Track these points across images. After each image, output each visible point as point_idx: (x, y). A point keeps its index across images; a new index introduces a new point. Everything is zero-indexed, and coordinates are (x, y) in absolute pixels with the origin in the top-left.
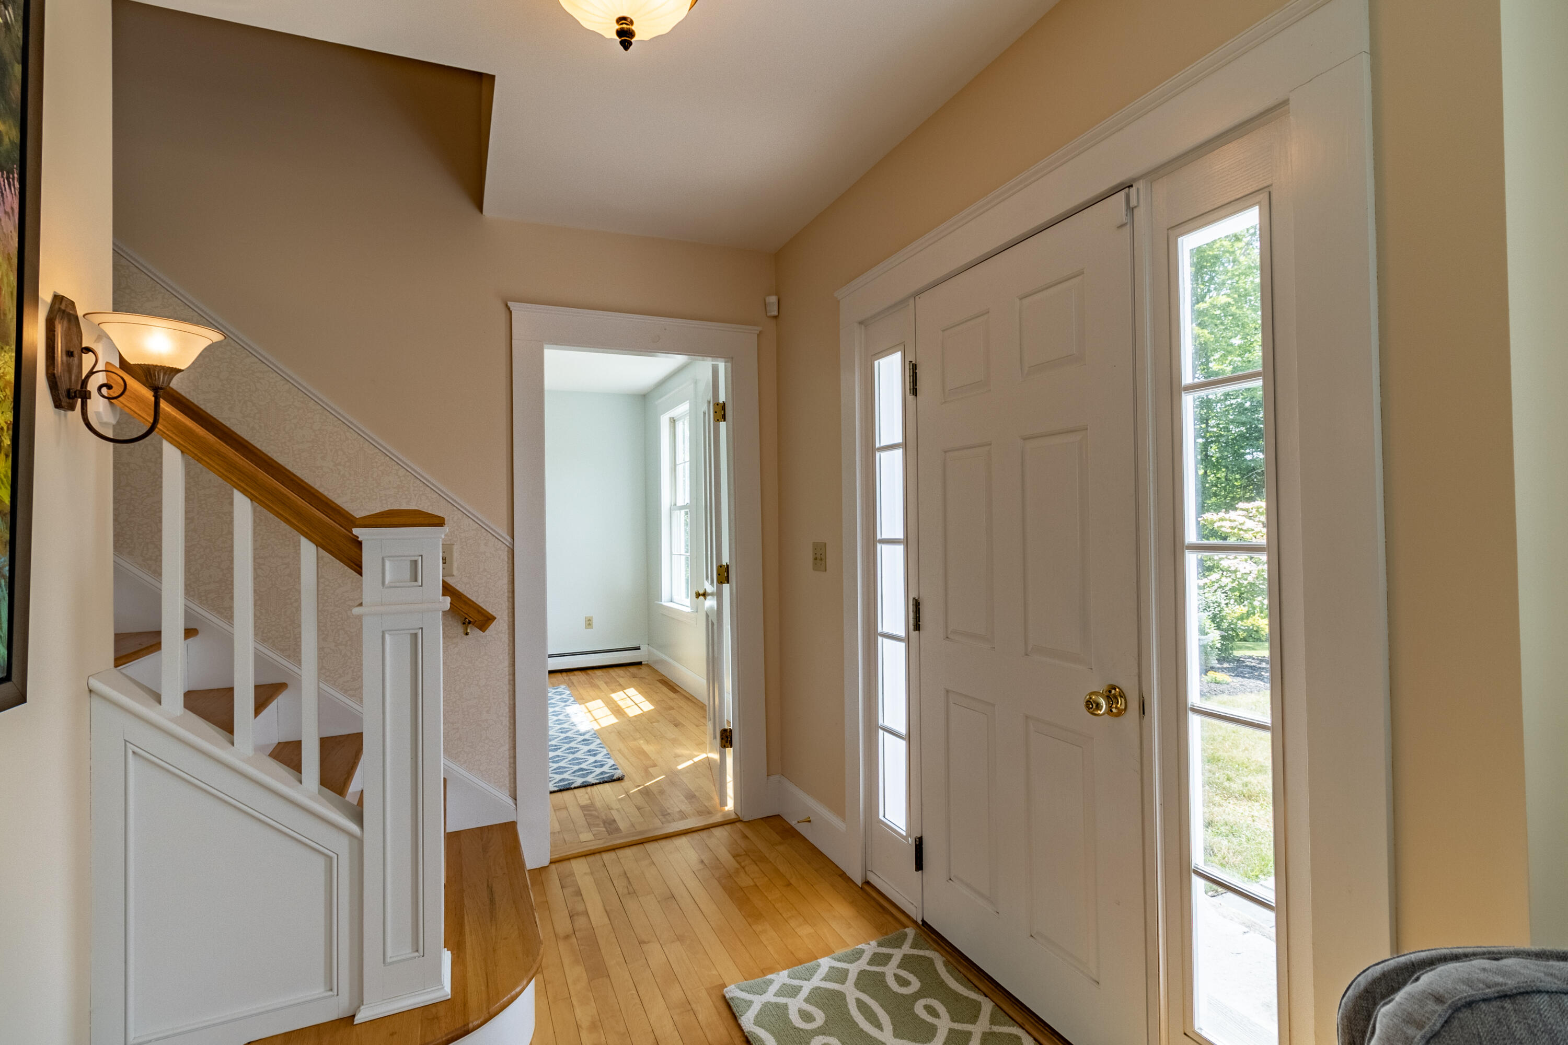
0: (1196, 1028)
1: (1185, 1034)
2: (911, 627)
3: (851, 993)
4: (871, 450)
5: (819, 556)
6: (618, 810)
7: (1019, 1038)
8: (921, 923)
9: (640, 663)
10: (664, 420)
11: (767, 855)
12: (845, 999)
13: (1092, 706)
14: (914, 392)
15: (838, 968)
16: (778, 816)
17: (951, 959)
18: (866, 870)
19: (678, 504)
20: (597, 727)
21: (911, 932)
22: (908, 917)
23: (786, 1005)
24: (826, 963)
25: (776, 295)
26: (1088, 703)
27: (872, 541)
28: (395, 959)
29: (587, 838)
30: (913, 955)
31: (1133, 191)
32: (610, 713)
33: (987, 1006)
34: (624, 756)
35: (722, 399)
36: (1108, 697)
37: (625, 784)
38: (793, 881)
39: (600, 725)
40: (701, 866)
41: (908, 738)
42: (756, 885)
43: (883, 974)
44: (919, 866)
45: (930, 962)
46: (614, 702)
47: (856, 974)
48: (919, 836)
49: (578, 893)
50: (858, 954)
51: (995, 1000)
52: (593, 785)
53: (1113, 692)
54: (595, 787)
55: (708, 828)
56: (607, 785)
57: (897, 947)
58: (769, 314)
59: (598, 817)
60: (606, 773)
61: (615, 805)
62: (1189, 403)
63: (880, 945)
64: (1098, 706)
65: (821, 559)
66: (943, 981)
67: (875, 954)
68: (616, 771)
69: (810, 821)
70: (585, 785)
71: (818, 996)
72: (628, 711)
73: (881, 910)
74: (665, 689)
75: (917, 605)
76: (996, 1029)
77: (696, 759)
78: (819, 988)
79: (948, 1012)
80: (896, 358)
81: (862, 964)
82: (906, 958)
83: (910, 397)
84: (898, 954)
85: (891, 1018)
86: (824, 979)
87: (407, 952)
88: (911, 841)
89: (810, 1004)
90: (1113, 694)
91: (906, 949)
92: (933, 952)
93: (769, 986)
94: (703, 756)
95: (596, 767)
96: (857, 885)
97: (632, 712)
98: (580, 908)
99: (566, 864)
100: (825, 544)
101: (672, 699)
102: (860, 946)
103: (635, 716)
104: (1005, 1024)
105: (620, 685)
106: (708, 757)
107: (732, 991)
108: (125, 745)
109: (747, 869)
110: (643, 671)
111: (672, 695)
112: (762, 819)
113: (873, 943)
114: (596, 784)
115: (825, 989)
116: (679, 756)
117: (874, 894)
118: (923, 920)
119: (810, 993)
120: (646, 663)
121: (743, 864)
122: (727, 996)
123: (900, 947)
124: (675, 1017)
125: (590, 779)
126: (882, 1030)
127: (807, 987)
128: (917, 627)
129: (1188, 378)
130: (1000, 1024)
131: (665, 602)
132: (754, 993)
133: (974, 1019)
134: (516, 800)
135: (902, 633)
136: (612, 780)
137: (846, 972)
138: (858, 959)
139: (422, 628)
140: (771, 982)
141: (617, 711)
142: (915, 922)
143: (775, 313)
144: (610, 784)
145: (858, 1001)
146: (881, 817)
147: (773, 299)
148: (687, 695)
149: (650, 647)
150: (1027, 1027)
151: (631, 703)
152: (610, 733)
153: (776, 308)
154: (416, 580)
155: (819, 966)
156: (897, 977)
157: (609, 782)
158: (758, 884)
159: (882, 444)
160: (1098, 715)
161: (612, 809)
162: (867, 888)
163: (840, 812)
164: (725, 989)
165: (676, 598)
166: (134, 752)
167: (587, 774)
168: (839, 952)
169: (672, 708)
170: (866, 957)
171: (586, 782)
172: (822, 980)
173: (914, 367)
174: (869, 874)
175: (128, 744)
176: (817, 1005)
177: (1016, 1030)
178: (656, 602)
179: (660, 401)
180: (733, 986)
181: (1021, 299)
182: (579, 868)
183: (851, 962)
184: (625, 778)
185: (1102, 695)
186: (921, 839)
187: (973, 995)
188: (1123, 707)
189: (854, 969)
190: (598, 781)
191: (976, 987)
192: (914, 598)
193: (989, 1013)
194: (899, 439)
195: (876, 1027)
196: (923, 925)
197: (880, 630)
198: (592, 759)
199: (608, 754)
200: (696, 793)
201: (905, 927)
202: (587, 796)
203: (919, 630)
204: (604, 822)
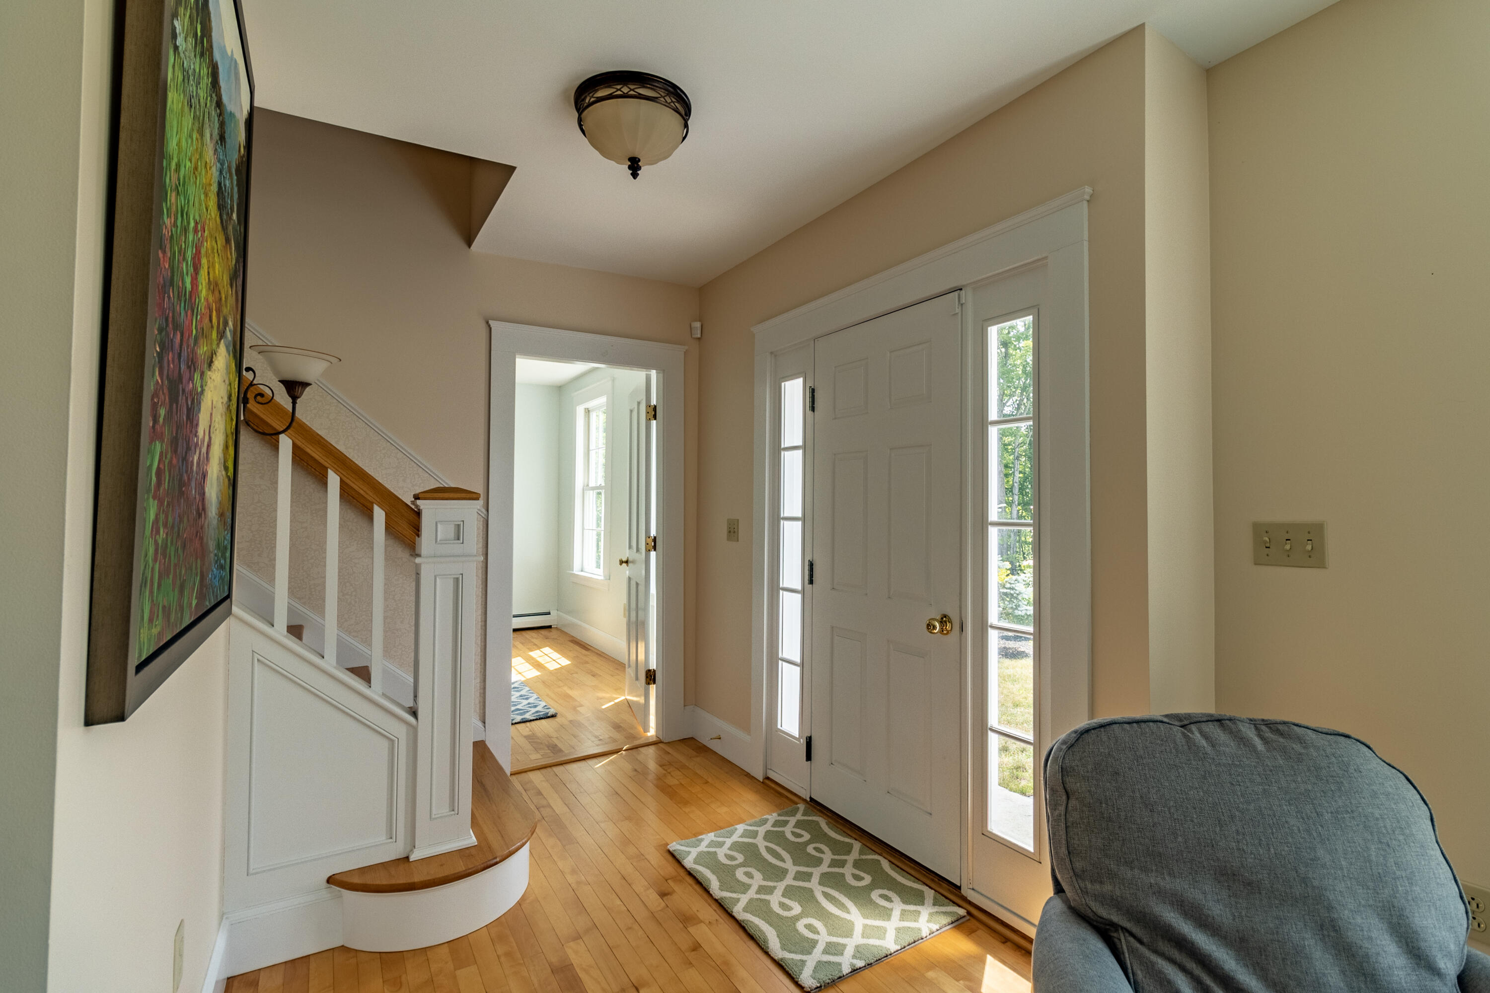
0: (989, 829)
1: (983, 834)
2: (807, 581)
3: (761, 843)
4: (777, 449)
5: (732, 530)
6: (557, 738)
7: (879, 861)
8: (809, 800)
9: (550, 627)
10: (580, 411)
11: (687, 765)
12: (757, 847)
13: (930, 627)
14: (813, 409)
15: (751, 830)
16: (692, 738)
17: (830, 820)
18: (766, 768)
19: (590, 485)
20: (523, 679)
21: (802, 807)
22: (799, 797)
23: (715, 852)
24: (741, 828)
25: (700, 321)
26: (928, 625)
27: (776, 519)
28: (436, 816)
29: (536, 758)
30: (804, 820)
31: (963, 292)
32: (532, 667)
33: (857, 846)
34: (552, 699)
35: (654, 402)
36: (941, 622)
37: (558, 719)
38: (709, 780)
39: (525, 677)
40: (635, 773)
41: (802, 665)
42: (681, 784)
43: (783, 832)
44: (809, 757)
45: (817, 823)
46: (533, 658)
47: (764, 833)
48: (809, 736)
49: (539, 793)
50: (765, 821)
51: (862, 842)
52: (531, 721)
53: (944, 619)
54: (533, 723)
55: (637, 748)
56: (543, 721)
57: (792, 816)
58: (693, 336)
59: (542, 743)
60: (540, 712)
61: (554, 735)
62: (993, 433)
63: (779, 815)
64: (934, 628)
65: (734, 532)
66: (826, 834)
67: (776, 821)
68: (549, 710)
69: (720, 738)
70: (524, 721)
71: (735, 846)
72: (547, 665)
73: (779, 795)
74: (577, 648)
75: (811, 565)
76: (864, 857)
77: (617, 701)
78: (738, 842)
79: (831, 850)
80: (799, 382)
81: (768, 827)
82: (798, 822)
83: (809, 412)
84: (793, 821)
85: (791, 856)
86: (741, 837)
87: (445, 810)
88: (803, 741)
89: (733, 850)
90: (944, 620)
91: (799, 816)
92: (818, 817)
93: (701, 842)
94: (622, 698)
95: (530, 707)
96: (759, 781)
97: (552, 666)
98: (544, 803)
99: (523, 775)
100: (738, 520)
101: (586, 655)
102: (765, 817)
103: (556, 669)
104: (869, 854)
105: (535, 645)
106: (626, 699)
107: (674, 846)
108: (253, 654)
109: (672, 774)
110: (553, 634)
111: (584, 652)
112: (679, 740)
113: (775, 815)
114: (533, 720)
115: (742, 842)
116: (601, 699)
117: (773, 785)
118: (811, 798)
119: (732, 845)
120: (555, 626)
121: (669, 771)
122: (671, 850)
123: (794, 815)
124: (635, 864)
125: (528, 716)
126: (785, 862)
127: (729, 842)
128: (811, 582)
129: (993, 415)
130: (866, 854)
131: (576, 570)
132: (691, 847)
133: (849, 852)
134: (485, 723)
135: (799, 587)
136: (546, 717)
137: (757, 832)
138: (764, 824)
139: (462, 574)
140: (702, 840)
141: (538, 665)
142: (805, 800)
143: (699, 336)
144: (546, 720)
145: (767, 847)
146: (779, 727)
147: (697, 325)
148: (598, 652)
149: (559, 612)
150: (884, 854)
151: (549, 660)
152: (536, 683)
153: (699, 332)
154: (458, 539)
155: (736, 829)
156: (793, 833)
157: (545, 718)
158: (683, 783)
159: (786, 446)
160: (934, 633)
161: (553, 737)
162: (767, 782)
163: (746, 728)
164: (668, 847)
165: (586, 568)
166: (258, 660)
167: (525, 713)
168: (748, 822)
169: (587, 663)
170: (770, 823)
171: (524, 718)
172: (739, 837)
173: (813, 391)
174: (768, 771)
175: (255, 654)
176: (737, 851)
177: (876, 857)
178: (568, 572)
179: (576, 393)
180: (674, 843)
181: (891, 352)
182: (536, 778)
183: (760, 826)
184: (558, 715)
185: (937, 620)
186: (810, 738)
187: (847, 840)
188: (950, 629)
189: (762, 830)
190: (535, 718)
191: (849, 835)
192: (809, 561)
193: (858, 849)
194: (799, 442)
195: (781, 861)
196: (810, 801)
197: (781, 586)
198: (525, 702)
199: (539, 698)
200: (622, 725)
201: (797, 804)
202: (527, 729)
203: (812, 584)
204: (548, 747)
